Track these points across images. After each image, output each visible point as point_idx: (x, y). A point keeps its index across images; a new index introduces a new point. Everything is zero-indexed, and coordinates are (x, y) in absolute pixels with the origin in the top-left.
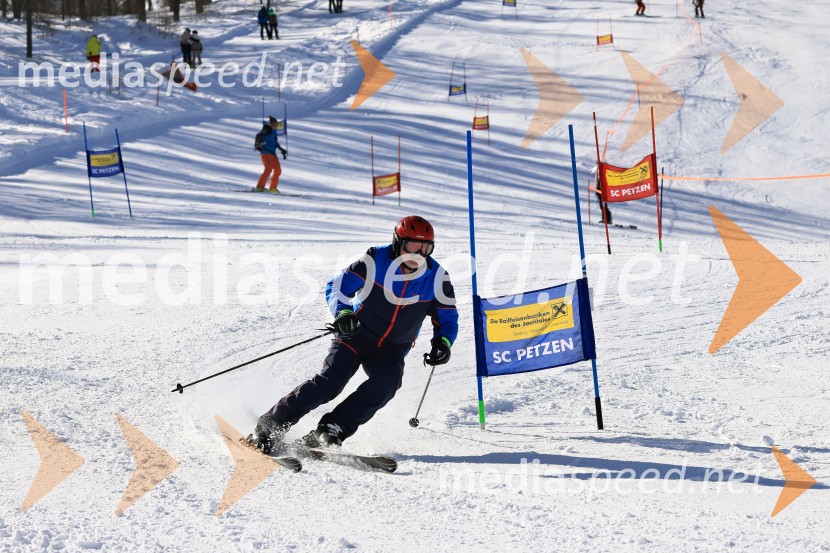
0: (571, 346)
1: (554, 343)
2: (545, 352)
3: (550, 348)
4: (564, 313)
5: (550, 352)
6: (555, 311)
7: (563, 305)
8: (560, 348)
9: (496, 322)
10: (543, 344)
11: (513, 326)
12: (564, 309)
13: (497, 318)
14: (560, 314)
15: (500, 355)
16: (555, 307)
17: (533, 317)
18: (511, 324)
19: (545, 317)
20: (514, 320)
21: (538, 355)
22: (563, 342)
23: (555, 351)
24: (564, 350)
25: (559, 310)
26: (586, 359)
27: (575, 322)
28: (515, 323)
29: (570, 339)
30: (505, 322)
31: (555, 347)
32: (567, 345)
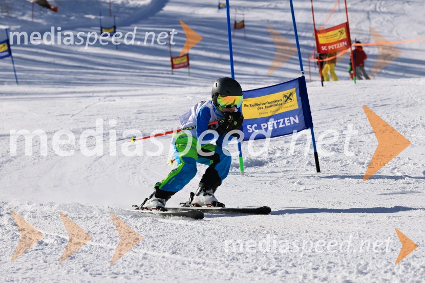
0: (297, 121)
1: (286, 119)
2: (281, 126)
3: (284, 122)
4: (291, 99)
5: (284, 126)
6: (285, 99)
7: (291, 94)
8: (290, 122)
9: (248, 106)
10: (279, 121)
11: (259, 109)
12: (291, 97)
13: (248, 103)
14: (289, 101)
15: (251, 127)
16: (285, 96)
17: (271, 102)
18: (258, 107)
19: (279, 103)
20: (259, 105)
21: (276, 127)
22: (292, 118)
23: (287, 125)
24: (292, 123)
25: (288, 98)
26: (307, 128)
27: (299, 105)
28: (261, 106)
29: (296, 116)
30: (253, 106)
31: (286, 122)
32: (295, 120)
